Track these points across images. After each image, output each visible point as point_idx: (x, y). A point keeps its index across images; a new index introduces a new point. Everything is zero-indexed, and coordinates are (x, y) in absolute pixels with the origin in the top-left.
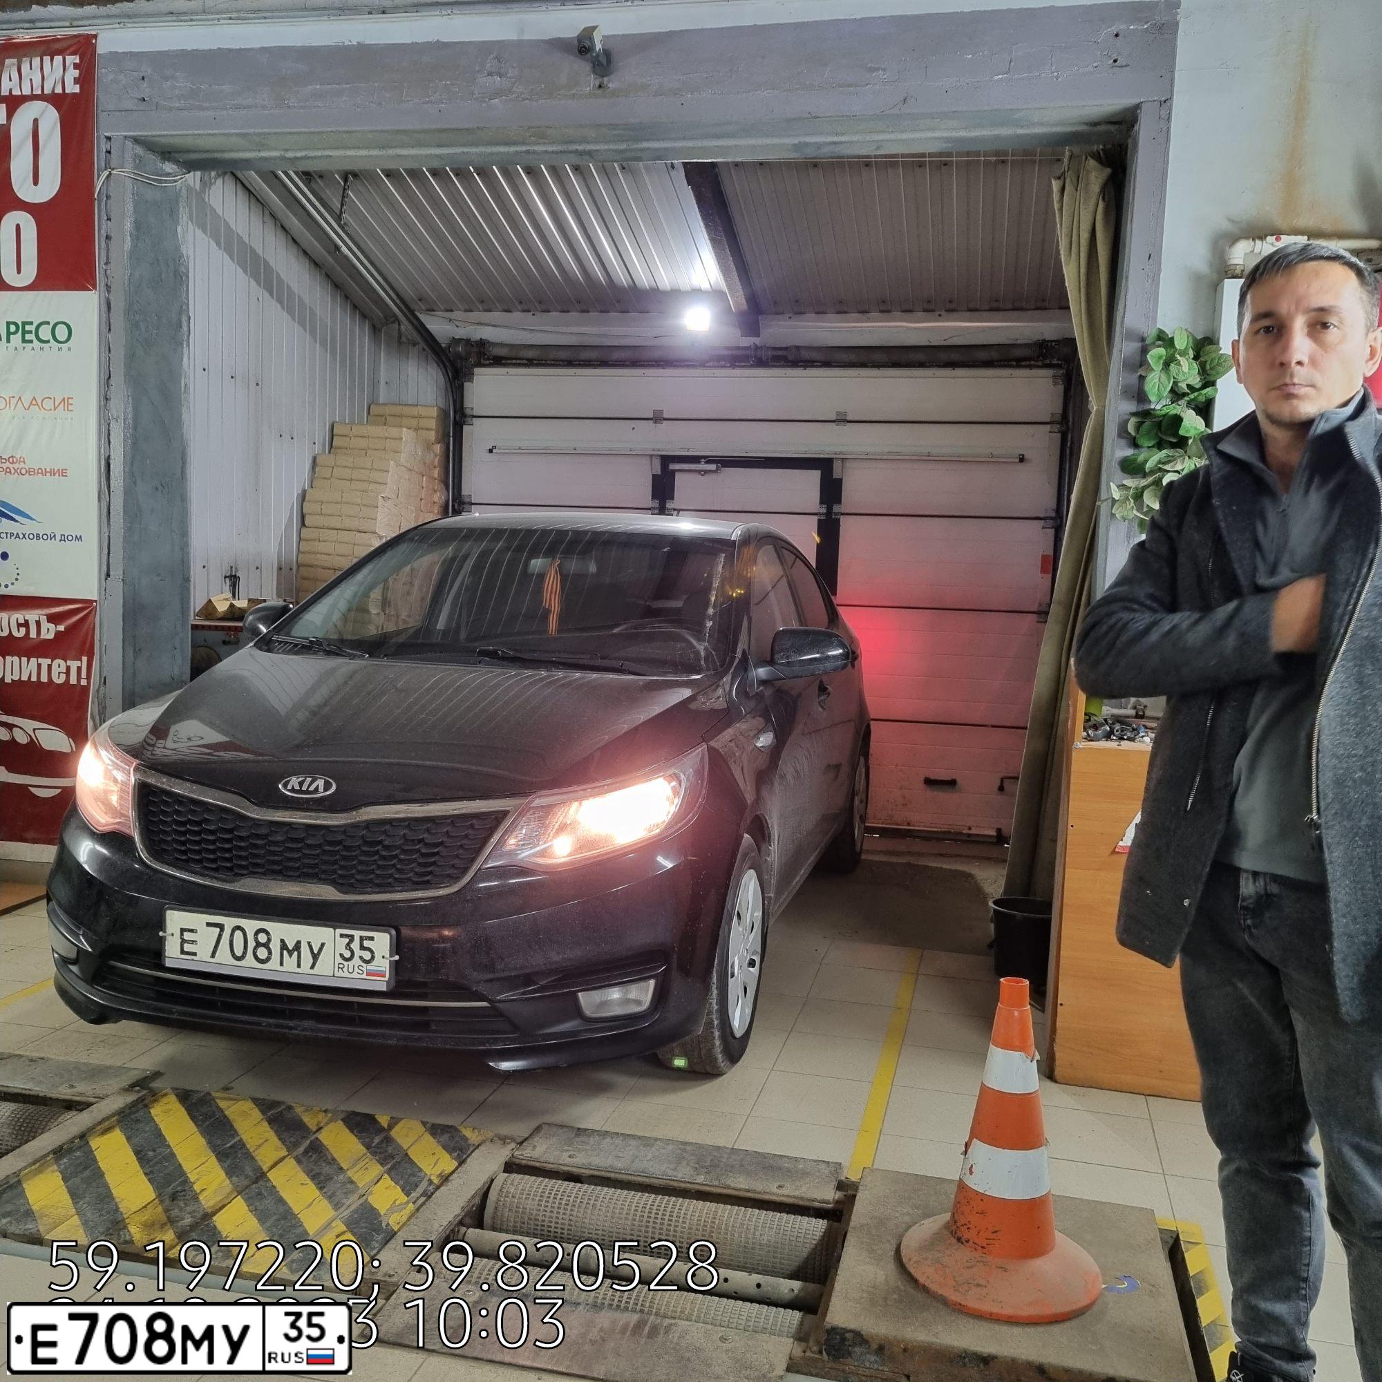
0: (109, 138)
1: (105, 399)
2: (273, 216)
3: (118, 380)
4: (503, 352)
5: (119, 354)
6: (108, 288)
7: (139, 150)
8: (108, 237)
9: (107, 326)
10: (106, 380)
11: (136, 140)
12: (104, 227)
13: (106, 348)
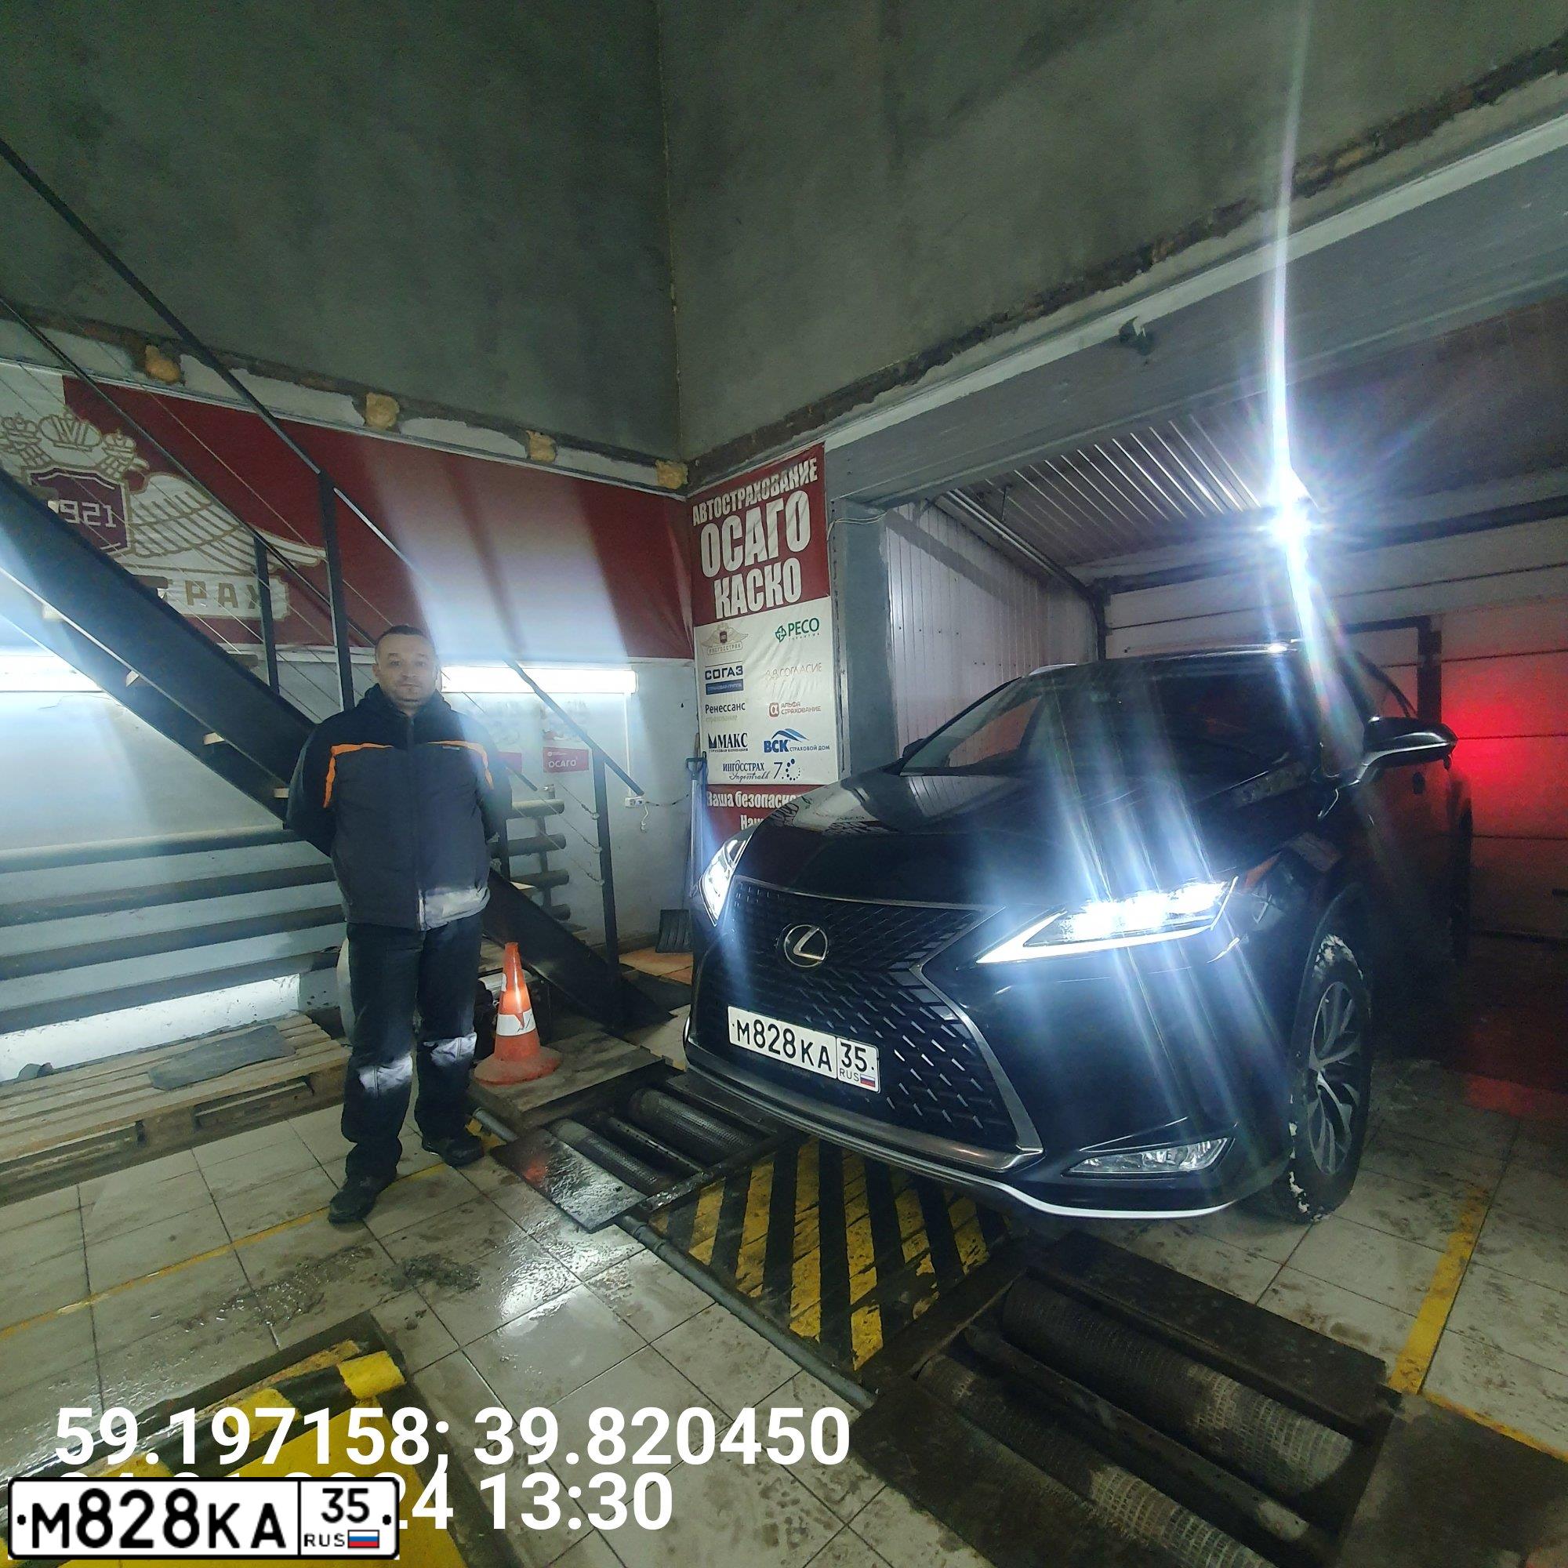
0: (833, 502)
1: (837, 661)
2: (964, 526)
3: (843, 648)
4: (1130, 582)
5: (843, 631)
6: (836, 592)
7: (851, 505)
8: (835, 562)
9: (836, 616)
10: (837, 650)
11: (847, 498)
12: (833, 556)
13: (836, 628)
